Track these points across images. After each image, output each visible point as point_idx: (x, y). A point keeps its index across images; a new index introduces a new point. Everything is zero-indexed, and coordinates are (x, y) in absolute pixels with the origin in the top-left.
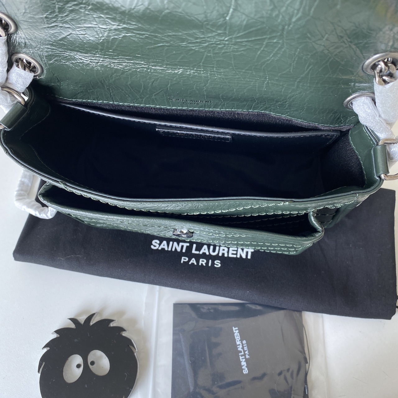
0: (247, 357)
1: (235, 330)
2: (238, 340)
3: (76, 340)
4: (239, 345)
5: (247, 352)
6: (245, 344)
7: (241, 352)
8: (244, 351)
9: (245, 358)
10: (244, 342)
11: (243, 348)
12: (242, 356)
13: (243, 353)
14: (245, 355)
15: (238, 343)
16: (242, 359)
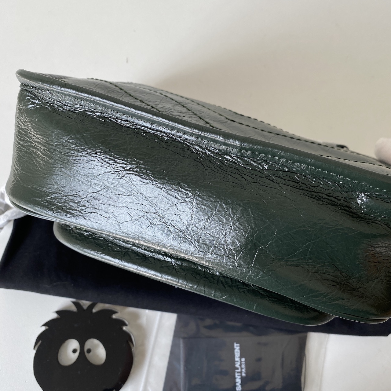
0: (243, 375)
1: (237, 346)
2: (238, 356)
3: (76, 325)
4: (238, 361)
5: (244, 370)
6: (243, 362)
7: (238, 369)
8: (241, 369)
9: (241, 375)
10: (243, 360)
11: (241, 365)
12: (238, 373)
13: (239, 370)
14: (241, 372)
15: (237, 359)
16: (238, 376)
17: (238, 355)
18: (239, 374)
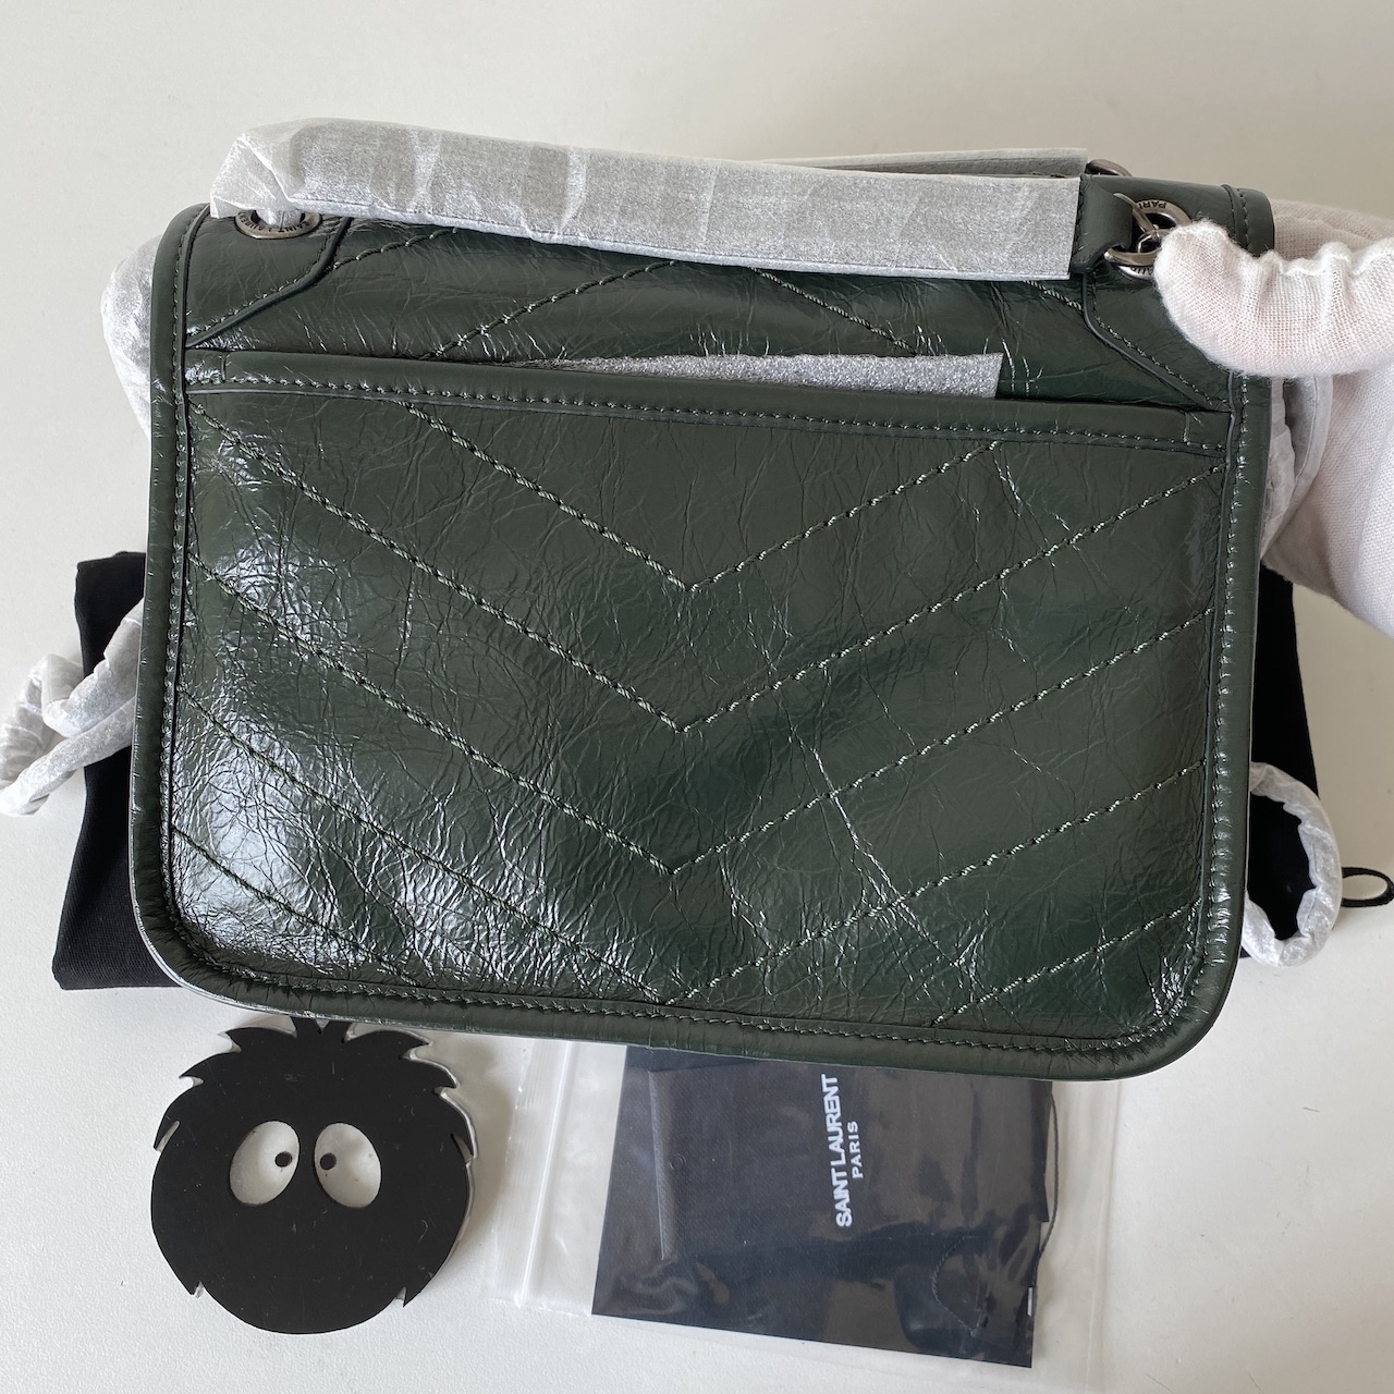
0: (857, 1174)
1: (829, 1085)
2: (835, 1118)
4: (836, 1134)
5: (856, 1161)
6: (854, 1134)
7: (837, 1156)
8: (849, 1156)
9: (849, 1177)
10: (853, 1127)
11: (845, 1146)
12: (838, 1169)
13: (843, 1162)
14: (848, 1168)
15: (833, 1126)
16: (838, 1179)
17: (835, 1114)
18: (844, 1174)
